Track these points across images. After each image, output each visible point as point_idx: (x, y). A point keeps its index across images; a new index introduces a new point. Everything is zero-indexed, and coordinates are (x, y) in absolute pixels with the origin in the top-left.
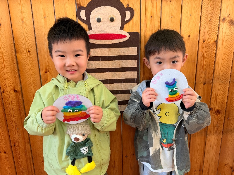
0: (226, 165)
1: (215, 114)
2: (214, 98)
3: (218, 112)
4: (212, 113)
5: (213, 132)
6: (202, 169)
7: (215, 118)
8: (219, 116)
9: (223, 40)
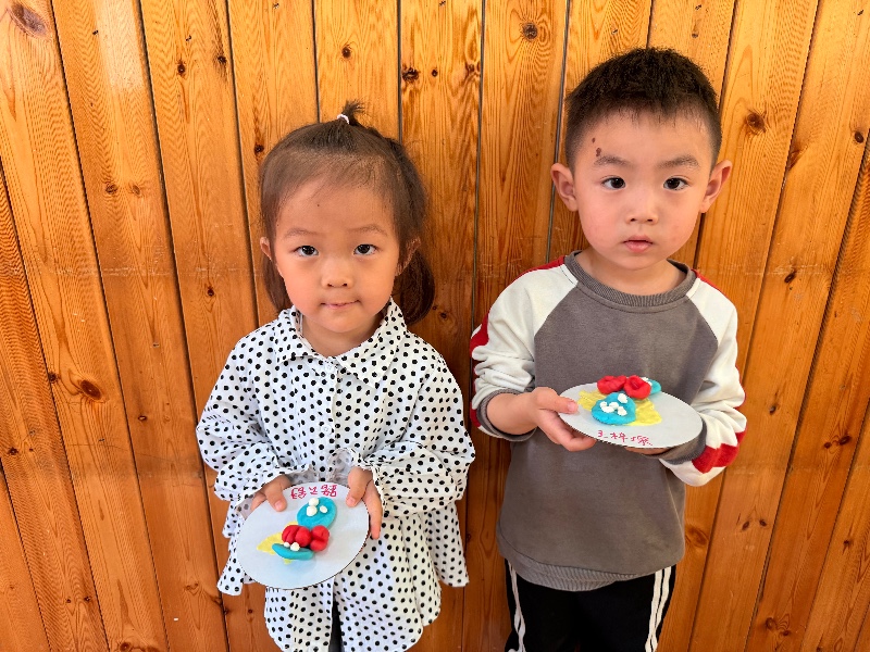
0: (188, 588)
1: (78, 398)
2: (54, 336)
3: (88, 393)
4: (67, 395)
5: (93, 467)
6: (94, 598)
7: (84, 414)
8: (97, 404)
9: (11, 96)
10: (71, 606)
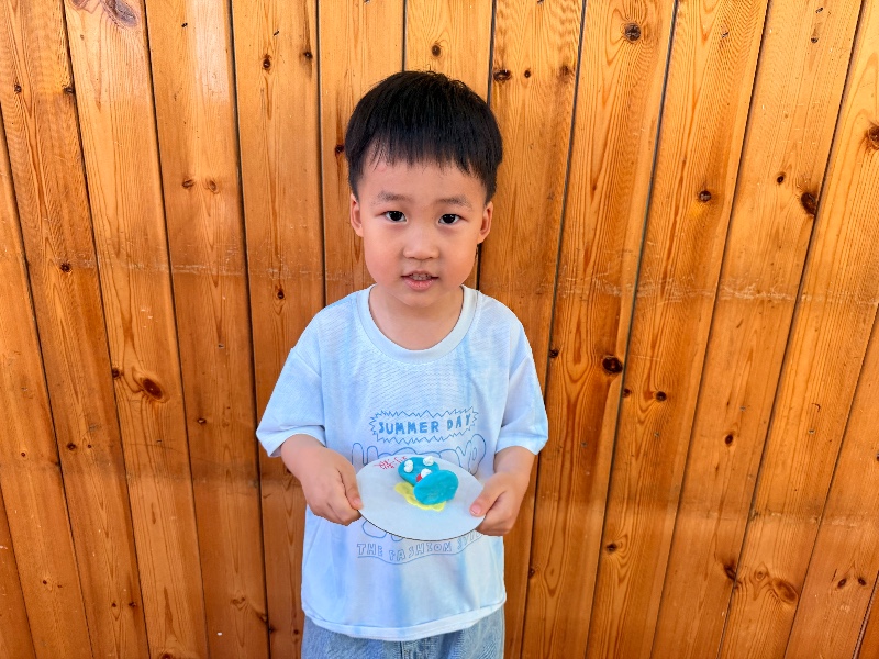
10: (116, 610)
